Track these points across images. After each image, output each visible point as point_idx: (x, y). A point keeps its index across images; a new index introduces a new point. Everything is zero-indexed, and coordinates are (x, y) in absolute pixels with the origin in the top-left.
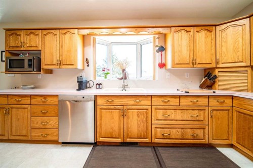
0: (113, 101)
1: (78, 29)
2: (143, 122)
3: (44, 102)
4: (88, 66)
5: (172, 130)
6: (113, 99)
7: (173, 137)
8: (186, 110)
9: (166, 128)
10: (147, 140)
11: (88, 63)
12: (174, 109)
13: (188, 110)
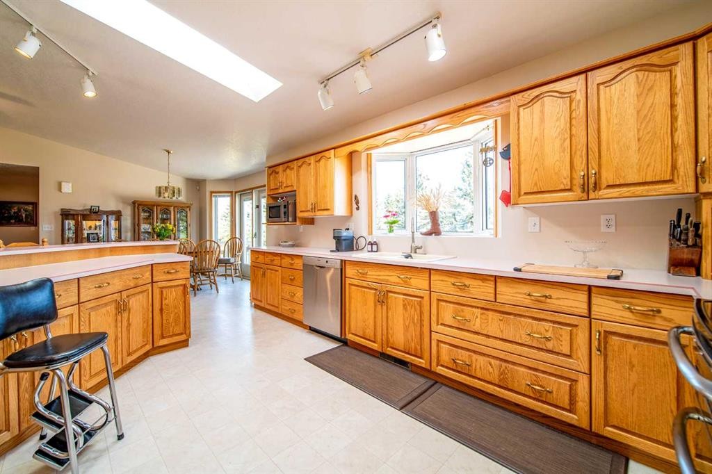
0: (366, 274)
1: (334, 148)
2: (413, 322)
3: (292, 264)
4: (358, 209)
5: (475, 356)
6: (366, 270)
7: (479, 375)
8: (515, 315)
9: (462, 348)
10: (422, 362)
11: (357, 203)
12: (482, 308)
13: (520, 316)
